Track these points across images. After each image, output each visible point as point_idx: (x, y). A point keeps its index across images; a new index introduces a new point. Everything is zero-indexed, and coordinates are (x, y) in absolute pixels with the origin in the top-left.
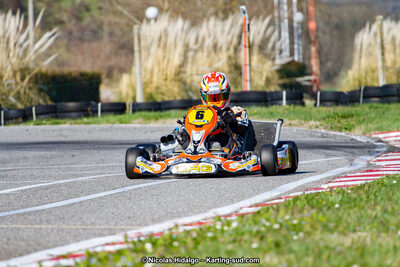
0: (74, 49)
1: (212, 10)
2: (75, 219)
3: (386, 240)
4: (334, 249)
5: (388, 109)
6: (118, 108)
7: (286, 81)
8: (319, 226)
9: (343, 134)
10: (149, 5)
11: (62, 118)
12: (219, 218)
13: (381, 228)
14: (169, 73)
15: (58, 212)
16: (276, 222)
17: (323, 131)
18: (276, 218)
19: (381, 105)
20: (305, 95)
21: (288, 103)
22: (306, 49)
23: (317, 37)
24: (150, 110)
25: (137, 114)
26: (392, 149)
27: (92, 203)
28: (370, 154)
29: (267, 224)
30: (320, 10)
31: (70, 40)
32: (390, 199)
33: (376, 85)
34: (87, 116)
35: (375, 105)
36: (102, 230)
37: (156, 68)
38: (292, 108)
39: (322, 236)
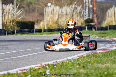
0: (27, 15)
1: (67, 4)
2: (27, 60)
3: (115, 66)
4: (100, 68)
6: (40, 31)
7: (87, 24)
8: (96, 62)
9: (103, 38)
10: (49, 2)
11: (24, 33)
12: (68, 60)
13: (113, 63)
14: (54, 21)
15: (22, 58)
16: (84, 61)
17: (97, 37)
18: (84, 60)
19: (114, 31)
20: (92, 28)
21: (88, 30)
22: (93, 15)
23: (96, 12)
24: (48, 31)
25: (45, 32)
27: (32, 56)
28: (111, 43)
29: (81, 61)
30: (97, 4)
31: (26, 12)
33: (113, 25)
34: (31, 33)
35: (112, 30)
36: (35, 63)
37: (50, 20)
38: (89, 31)
39: (97, 65)
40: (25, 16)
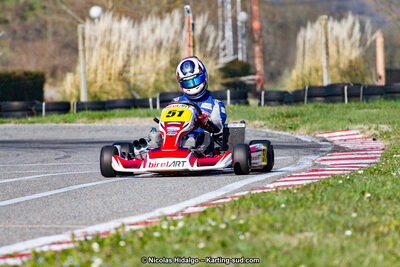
0: (18, 49)
1: (156, 9)
2: (21, 218)
3: (333, 241)
4: (281, 249)
5: (332, 109)
6: (62, 108)
7: (229, 80)
8: (266, 226)
10: (93, 4)
11: (7, 117)
12: (165, 217)
13: (328, 228)
14: (113, 72)
15: (4, 211)
16: (223, 222)
17: (267, 130)
18: (222, 219)
19: (326, 105)
20: (249, 94)
21: (233, 103)
22: (250, 48)
23: (261, 36)
24: (94, 109)
25: (81, 114)
26: (337, 149)
27: (37, 203)
28: (315, 153)
29: (214, 224)
30: (264, 10)
31: (14, 39)
32: (337, 199)
33: (320, 84)
34: (31, 114)
35: (319, 104)
36: (47, 229)
37: (100, 67)
38: (236, 107)
39: (269, 236)
40: (10, 55)
